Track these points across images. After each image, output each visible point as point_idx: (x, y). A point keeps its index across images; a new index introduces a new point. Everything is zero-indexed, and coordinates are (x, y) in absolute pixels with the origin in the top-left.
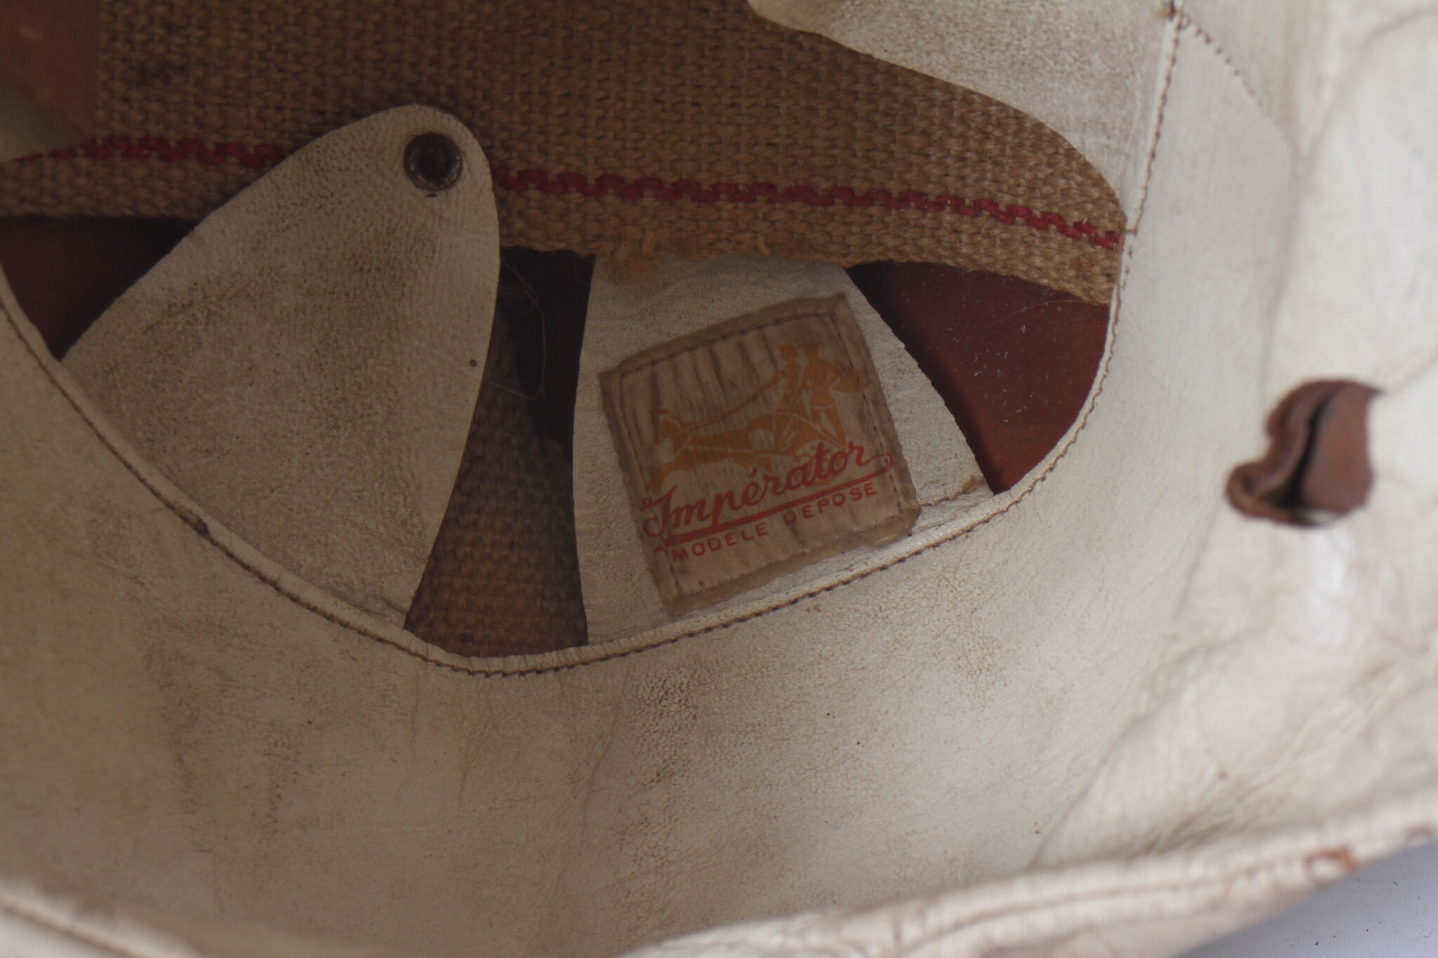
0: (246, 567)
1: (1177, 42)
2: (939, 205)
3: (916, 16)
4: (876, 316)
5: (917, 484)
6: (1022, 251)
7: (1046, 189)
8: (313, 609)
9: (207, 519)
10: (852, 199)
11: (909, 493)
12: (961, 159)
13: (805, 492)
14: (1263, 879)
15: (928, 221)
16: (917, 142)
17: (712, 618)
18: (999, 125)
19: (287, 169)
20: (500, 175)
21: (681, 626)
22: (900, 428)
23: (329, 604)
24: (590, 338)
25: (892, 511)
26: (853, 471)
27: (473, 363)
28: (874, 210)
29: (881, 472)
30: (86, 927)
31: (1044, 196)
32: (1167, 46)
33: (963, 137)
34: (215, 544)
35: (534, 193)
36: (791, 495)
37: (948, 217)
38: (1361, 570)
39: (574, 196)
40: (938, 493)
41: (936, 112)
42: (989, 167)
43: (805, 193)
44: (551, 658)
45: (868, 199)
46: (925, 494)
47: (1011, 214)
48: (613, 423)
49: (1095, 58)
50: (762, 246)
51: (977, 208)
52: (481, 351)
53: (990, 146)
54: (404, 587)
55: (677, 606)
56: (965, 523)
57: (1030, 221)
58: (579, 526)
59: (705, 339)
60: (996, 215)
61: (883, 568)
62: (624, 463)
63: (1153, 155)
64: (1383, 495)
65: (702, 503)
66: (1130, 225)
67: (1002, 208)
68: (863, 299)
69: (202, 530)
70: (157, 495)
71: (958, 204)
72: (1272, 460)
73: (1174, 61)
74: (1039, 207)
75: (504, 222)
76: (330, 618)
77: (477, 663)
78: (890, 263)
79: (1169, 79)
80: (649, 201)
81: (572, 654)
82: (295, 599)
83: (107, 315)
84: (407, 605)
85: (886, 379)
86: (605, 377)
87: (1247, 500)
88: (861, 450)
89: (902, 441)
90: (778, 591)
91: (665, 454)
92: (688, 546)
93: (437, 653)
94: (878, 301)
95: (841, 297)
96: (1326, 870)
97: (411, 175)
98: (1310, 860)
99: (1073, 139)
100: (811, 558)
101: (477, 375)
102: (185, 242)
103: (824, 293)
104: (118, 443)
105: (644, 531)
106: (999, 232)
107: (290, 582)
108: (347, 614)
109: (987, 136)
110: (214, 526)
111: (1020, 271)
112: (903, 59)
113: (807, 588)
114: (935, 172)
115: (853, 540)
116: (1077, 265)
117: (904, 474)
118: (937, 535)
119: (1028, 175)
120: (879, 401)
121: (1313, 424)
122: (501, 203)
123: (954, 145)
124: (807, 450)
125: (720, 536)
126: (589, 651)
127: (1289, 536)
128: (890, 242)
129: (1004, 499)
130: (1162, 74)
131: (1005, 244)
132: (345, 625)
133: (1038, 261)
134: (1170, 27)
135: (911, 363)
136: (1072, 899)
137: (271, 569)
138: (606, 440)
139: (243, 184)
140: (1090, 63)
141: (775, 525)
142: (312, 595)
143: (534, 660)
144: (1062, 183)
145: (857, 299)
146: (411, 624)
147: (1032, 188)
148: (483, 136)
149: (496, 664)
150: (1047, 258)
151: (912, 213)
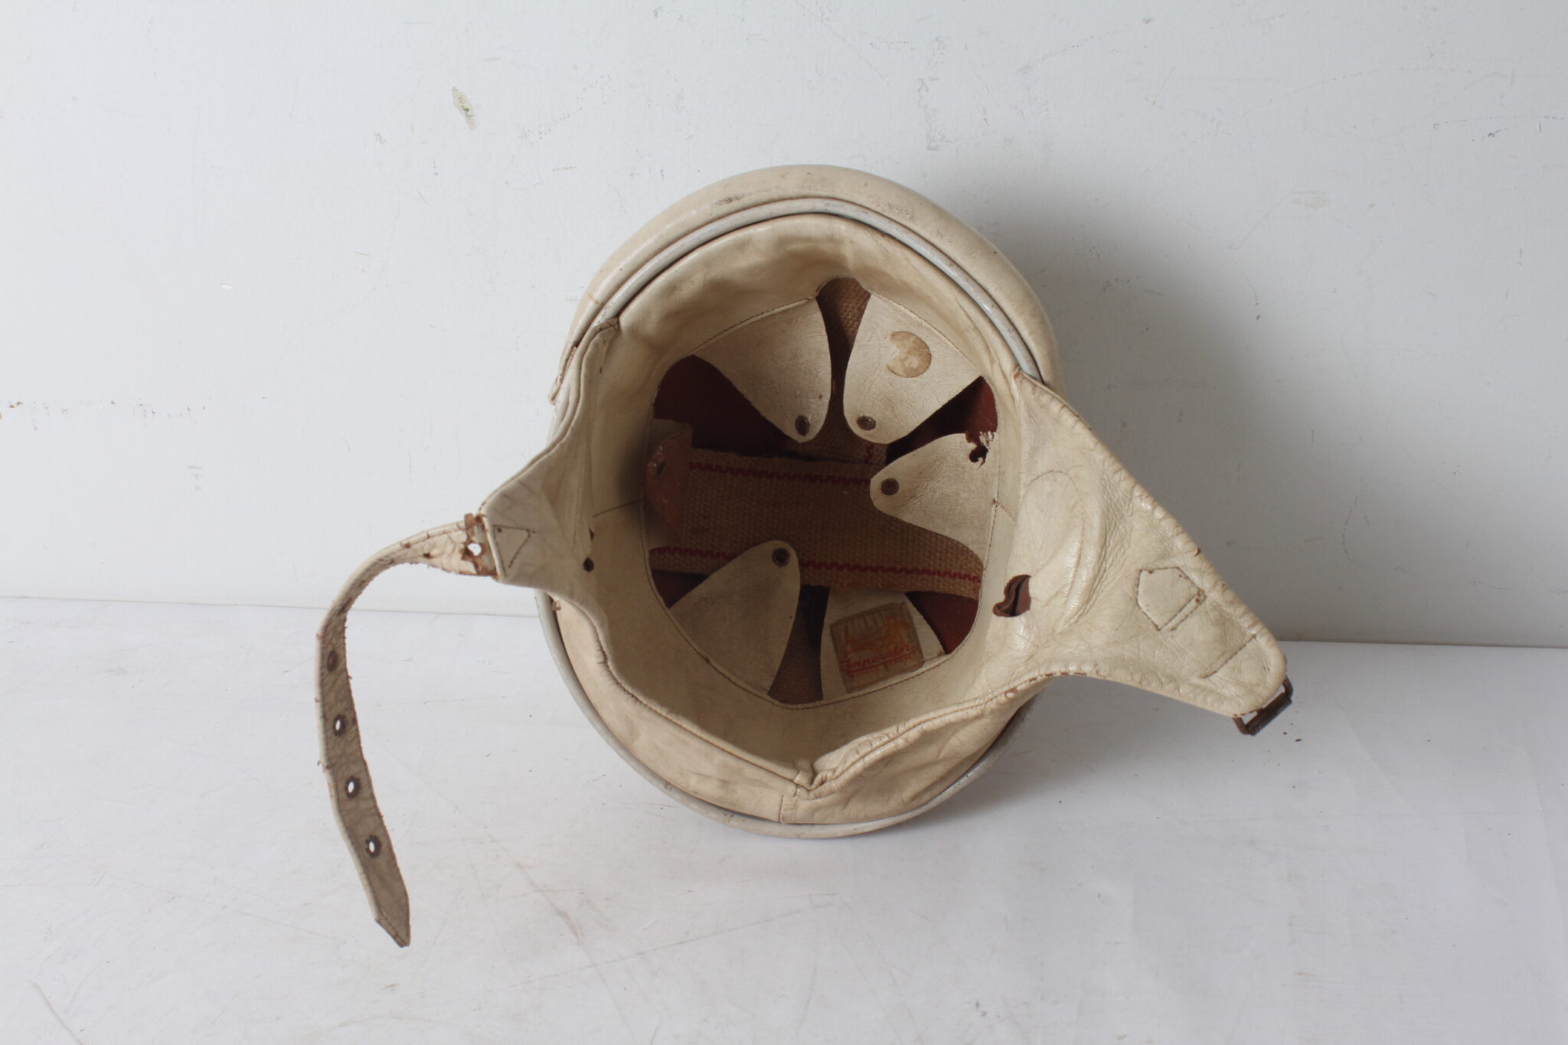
0: (720, 673)
1: (996, 511)
2: (934, 573)
3: (925, 511)
4: (915, 609)
5: (924, 654)
6: (958, 586)
7: (965, 567)
8: (740, 687)
9: (709, 658)
10: (908, 572)
11: (922, 657)
12: (940, 559)
13: (891, 658)
14: (995, 701)
15: (930, 578)
16: (927, 554)
17: (861, 693)
18: (952, 548)
19: (737, 560)
20: (802, 563)
21: (850, 695)
22: (920, 640)
23: (745, 686)
24: (827, 615)
25: (916, 662)
26: (905, 652)
27: (791, 618)
28: (914, 575)
29: (914, 652)
30: (670, 717)
31: (965, 569)
32: (993, 513)
33: (941, 553)
34: (711, 665)
35: (811, 568)
36: (887, 659)
37: (936, 577)
38: (1028, 627)
39: (823, 569)
40: (930, 657)
41: (933, 545)
42: (948, 561)
43: (893, 570)
44: (812, 705)
45: (912, 571)
46: (926, 657)
47: (955, 575)
48: (834, 640)
49: (976, 521)
50: (880, 586)
51: (945, 574)
52: (794, 614)
53: (949, 555)
54: (768, 683)
55: (850, 690)
56: (937, 663)
57: (961, 577)
58: (822, 668)
59: (862, 615)
60: (950, 576)
61: (913, 677)
62: (836, 650)
63: (990, 545)
64: (1034, 604)
65: (859, 662)
66: (984, 567)
67: (952, 574)
68: (911, 604)
69: (708, 661)
70: (695, 650)
71: (939, 573)
72: (1006, 602)
73: (995, 517)
74: (963, 572)
75: (802, 577)
76: (745, 690)
77: (789, 706)
78: (919, 591)
79: (994, 522)
80: (845, 571)
81: (818, 703)
82: (735, 684)
83: (682, 600)
84: (768, 689)
85: (917, 626)
86: (831, 626)
87: (998, 611)
88: (908, 646)
89: (921, 643)
90: (881, 685)
91: (849, 648)
92: (854, 673)
93: (777, 702)
94: (915, 604)
95: (904, 603)
96: (1010, 695)
97: (774, 561)
98: (1006, 693)
99: (970, 547)
100: (892, 676)
101: (792, 621)
102: (707, 580)
103: (899, 602)
104: (684, 634)
105: (841, 669)
106: (952, 581)
107: (733, 678)
108: (750, 689)
109: (948, 552)
110: (711, 661)
111: (958, 593)
112: (920, 525)
113: (890, 684)
114: (932, 563)
115: (904, 671)
116: (974, 589)
117: (921, 652)
118: (929, 667)
119: (960, 563)
120: (915, 633)
121: (1017, 590)
122: (801, 571)
123: (938, 555)
124: (892, 647)
125: (865, 671)
126: (822, 702)
127: (1009, 619)
128: (918, 584)
129: (949, 656)
130: (992, 521)
131: (953, 584)
132: (750, 692)
133: (962, 589)
134: (994, 506)
135: (925, 622)
136: (946, 714)
137: (728, 674)
138: (831, 644)
139: (724, 565)
140: (974, 523)
141: (881, 668)
142: (739, 683)
143: (806, 705)
144: (969, 565)
145: (910, 605)
146: (770, 693)
147: (961, 567)
148: (797, 551)
149: (794, 706)
150: (965, 588)
151: (925, 576)
